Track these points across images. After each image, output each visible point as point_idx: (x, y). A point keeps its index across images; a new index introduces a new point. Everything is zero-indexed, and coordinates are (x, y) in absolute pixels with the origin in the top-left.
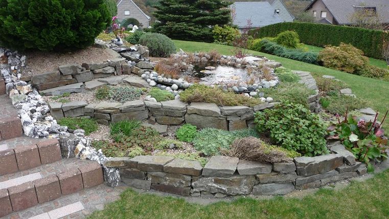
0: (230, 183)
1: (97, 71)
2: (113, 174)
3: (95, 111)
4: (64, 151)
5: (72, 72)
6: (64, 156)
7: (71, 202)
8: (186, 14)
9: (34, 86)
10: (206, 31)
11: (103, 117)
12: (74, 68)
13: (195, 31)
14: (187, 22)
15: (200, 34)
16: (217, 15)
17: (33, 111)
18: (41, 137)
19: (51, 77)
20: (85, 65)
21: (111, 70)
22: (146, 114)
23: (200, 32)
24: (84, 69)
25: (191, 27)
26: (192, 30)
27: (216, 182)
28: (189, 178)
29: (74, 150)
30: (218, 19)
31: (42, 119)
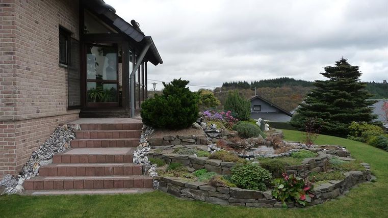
0: (197, 193)
1: (184, 140)
2: (156, 183)
3: (166, 157)
4: (143, 171)
5: (169, 139)
6: (143, 174)
7: (134, 190)
8: (323, 111)
9: (150, 144)
10: (342, 126)
11: (168, 161)
12: (170, 137)
13: (330, 126)
14: (323, 118)
15: (335, 129)
16: (356, 113)
17: (141, 154)
18: (137, 164)
19: (158, 140)
20: (178, 137)
21: (193, 141)
22: (188, 162)
23: (335, 127)
24: (177, 138)
25: (327, 123)
26: (327, 125)
27: (190, 191)
28: (180, 187)
29: (147, 171)
30: (356, 116)
31: (142, 157)
